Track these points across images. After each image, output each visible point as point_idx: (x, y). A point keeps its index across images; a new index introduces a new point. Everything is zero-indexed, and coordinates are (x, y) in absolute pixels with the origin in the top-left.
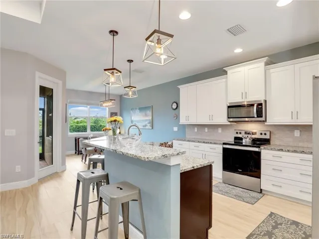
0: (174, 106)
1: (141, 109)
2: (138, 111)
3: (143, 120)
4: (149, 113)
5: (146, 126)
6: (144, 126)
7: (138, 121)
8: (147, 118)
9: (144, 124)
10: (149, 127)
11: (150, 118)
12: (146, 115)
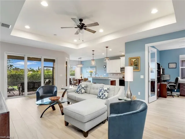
0: (104, 67)
2: (90, 68)
4: (95, 69)
11: (95, 71)
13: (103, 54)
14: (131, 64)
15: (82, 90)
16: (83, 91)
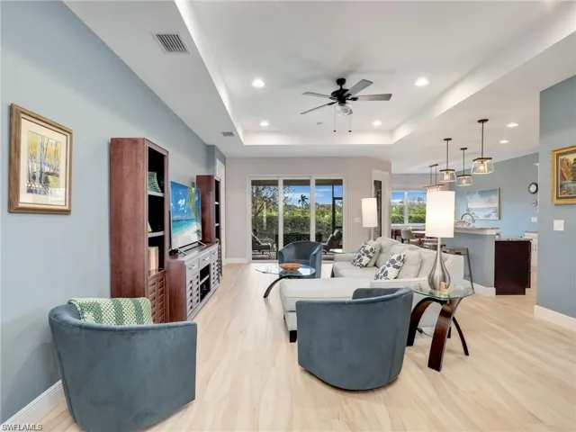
0: (533, 188)
1: (482, 193)
2: (477, 196)
3: (485, 208)
4: (495, 198)
5: (489, 215)
6: (486, 216)
7: (479, 210)
8: (492, 206)
9: (487, 213)
10: (494, 216)
11: (497, 205)
12: (490, 201)
13: (504, 142)
14: (562, 175)
15: (363, 257)
16: (365, 260)
